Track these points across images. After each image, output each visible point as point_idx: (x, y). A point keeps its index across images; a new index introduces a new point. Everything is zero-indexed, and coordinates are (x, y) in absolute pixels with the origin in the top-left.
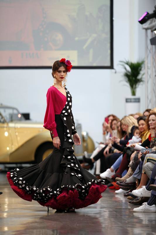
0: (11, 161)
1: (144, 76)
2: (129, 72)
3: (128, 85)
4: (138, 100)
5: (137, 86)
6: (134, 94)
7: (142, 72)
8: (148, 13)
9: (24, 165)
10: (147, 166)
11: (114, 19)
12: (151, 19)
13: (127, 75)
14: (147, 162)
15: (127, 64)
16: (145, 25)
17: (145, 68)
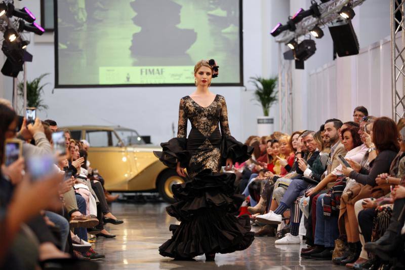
0: (130, 190)
1: (277, 95)
2: (261, 90)
3: (260, 103)
4: (271, 121)
5: (270, 105)
6: (266, 114)
7: (275, 90)
8: (281, 25)
9: (144, 194)
10: (279, 191)
11: (244, 31)
12: (285, 31)
13: (258, 93)
14: (279, 186)
15: (259, 80)
16: (278, 38)
17: (278, 86)
